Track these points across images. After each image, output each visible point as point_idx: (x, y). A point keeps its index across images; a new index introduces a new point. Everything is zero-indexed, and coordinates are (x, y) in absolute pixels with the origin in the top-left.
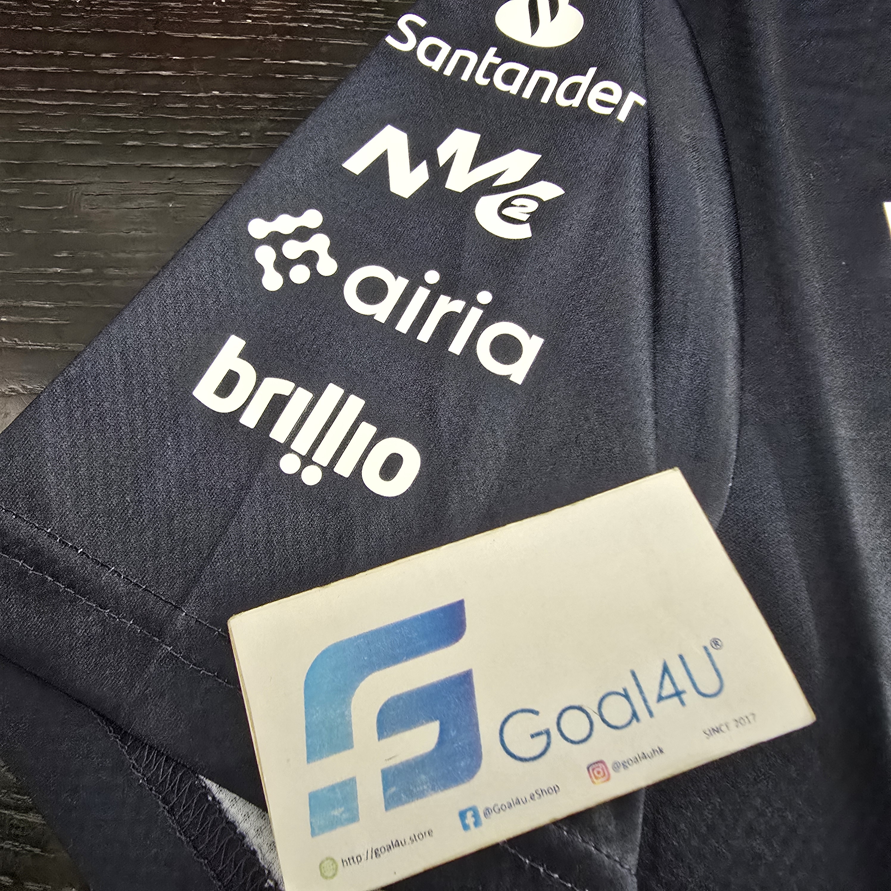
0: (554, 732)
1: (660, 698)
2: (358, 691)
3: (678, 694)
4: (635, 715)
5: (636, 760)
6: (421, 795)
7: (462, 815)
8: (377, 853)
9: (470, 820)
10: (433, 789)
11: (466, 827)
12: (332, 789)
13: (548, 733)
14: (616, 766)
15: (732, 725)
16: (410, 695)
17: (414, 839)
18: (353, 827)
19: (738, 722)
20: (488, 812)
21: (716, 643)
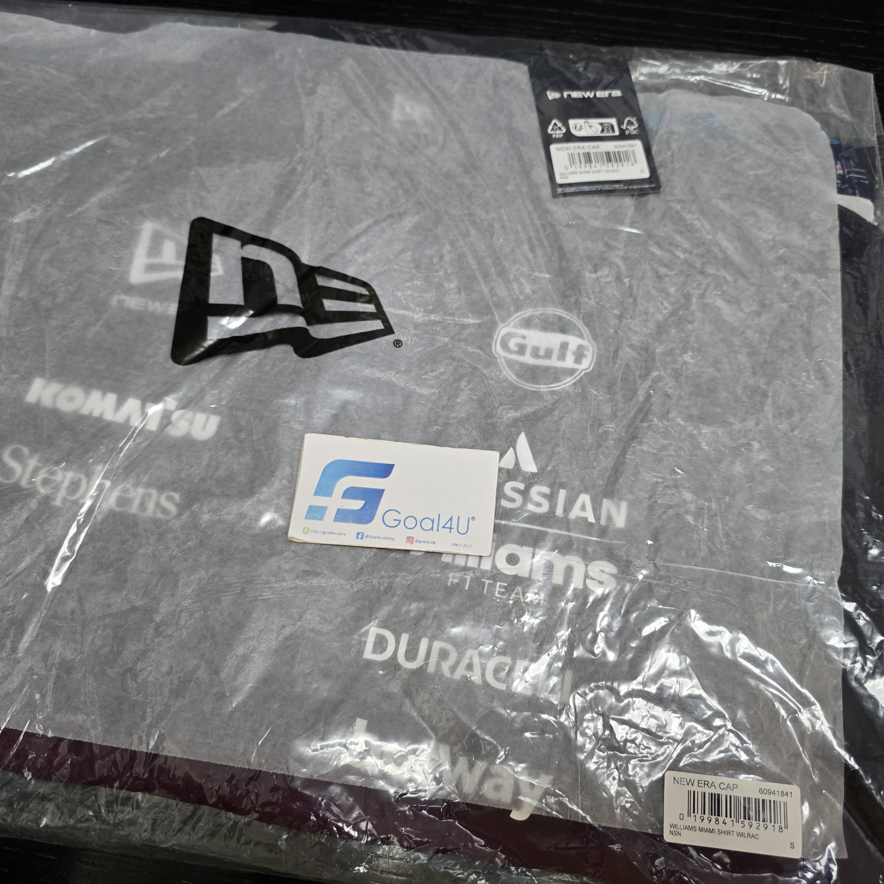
0: (402, 522)
1: (444, 527)
2: (342, 480)
3: (451, 528)
4: (432, 528)
5: (425, 542)
6: (348, 522)
7: (358, 534)
8: (324, 533)
9: (360, 536)
10: (353, 522)
11: (357, 538)
12: (319, 507)
13: (400, 521)
14: (417, 541)
15: (463, 545)
16: (359, 488)
17: (338, 534)
18: (320, 522)
19: (465, 546)
20: (367, 536)
21: (473, 518)
